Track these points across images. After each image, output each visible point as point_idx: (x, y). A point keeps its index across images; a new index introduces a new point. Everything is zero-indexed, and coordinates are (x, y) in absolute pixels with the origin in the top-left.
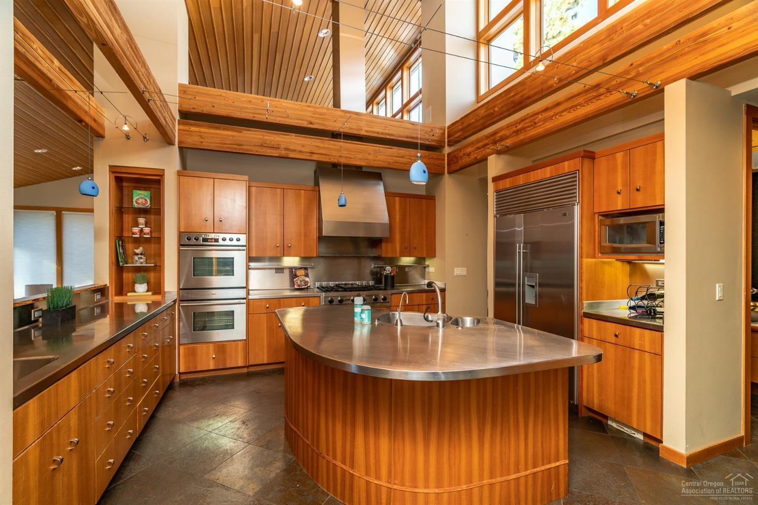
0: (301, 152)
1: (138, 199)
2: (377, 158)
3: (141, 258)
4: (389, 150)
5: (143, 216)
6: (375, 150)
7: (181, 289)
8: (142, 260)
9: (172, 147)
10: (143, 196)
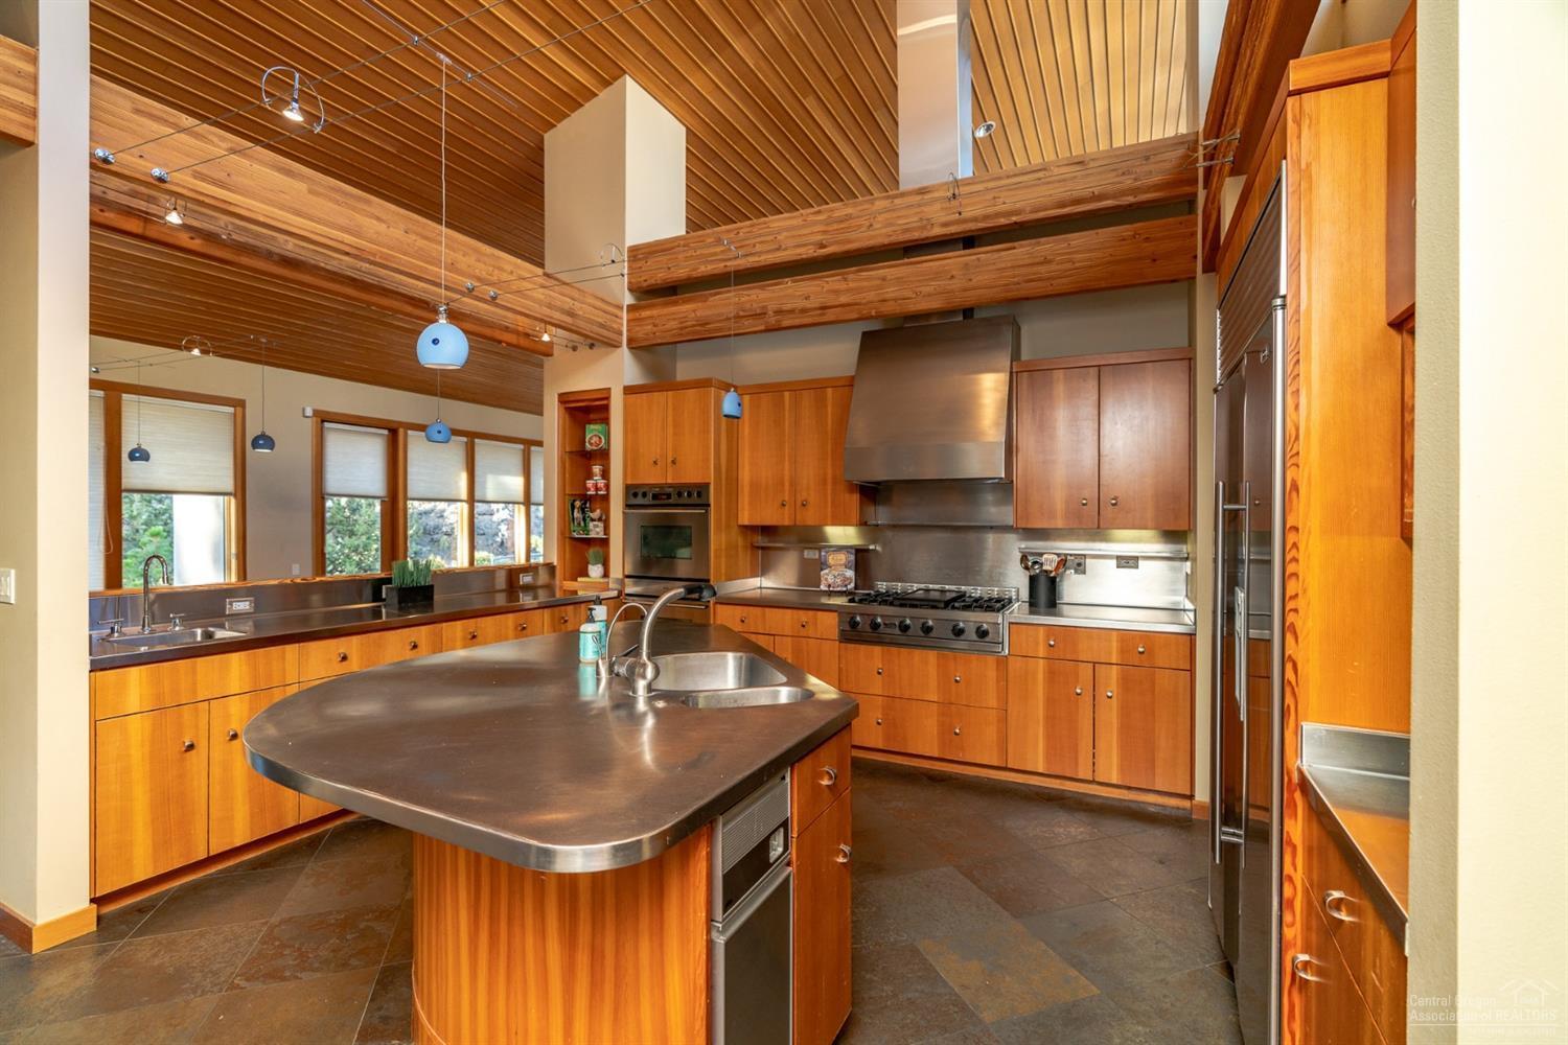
0: (804, 311)
1: (591, 438)
2: (974, 283)
3: (597, 526)
4: (1003, 253)
5: (598, 462)
6: (966, 264)
7: (628, 577)
8: (598, 530)
9: (619, 350)
10: (597, 433)
